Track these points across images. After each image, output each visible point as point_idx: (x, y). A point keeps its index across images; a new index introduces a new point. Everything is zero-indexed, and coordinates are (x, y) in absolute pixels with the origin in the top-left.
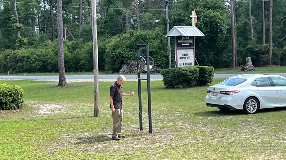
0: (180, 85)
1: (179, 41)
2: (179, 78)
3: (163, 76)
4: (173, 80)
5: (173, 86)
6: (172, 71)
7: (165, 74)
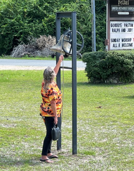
0: (113, 80)
1: (114, 8)
2: (111, 67)
3: (86, 63)
4: (102, 71)
5: (102, 80)
6: (100, 55)
7: (90, 60)
